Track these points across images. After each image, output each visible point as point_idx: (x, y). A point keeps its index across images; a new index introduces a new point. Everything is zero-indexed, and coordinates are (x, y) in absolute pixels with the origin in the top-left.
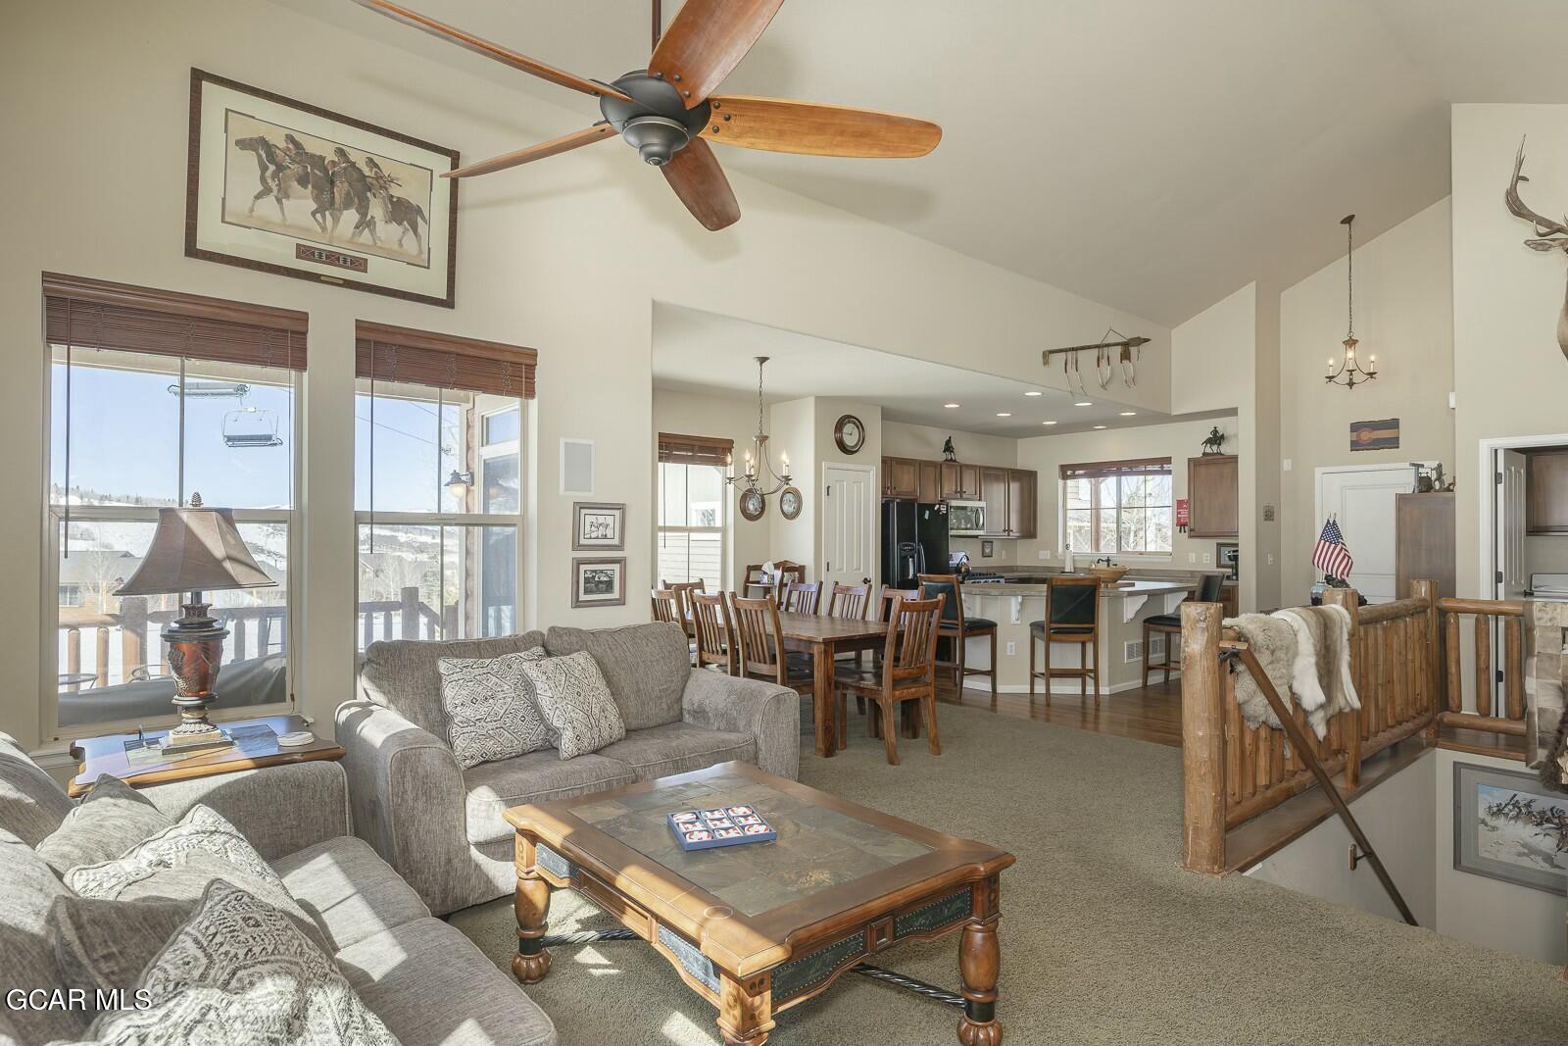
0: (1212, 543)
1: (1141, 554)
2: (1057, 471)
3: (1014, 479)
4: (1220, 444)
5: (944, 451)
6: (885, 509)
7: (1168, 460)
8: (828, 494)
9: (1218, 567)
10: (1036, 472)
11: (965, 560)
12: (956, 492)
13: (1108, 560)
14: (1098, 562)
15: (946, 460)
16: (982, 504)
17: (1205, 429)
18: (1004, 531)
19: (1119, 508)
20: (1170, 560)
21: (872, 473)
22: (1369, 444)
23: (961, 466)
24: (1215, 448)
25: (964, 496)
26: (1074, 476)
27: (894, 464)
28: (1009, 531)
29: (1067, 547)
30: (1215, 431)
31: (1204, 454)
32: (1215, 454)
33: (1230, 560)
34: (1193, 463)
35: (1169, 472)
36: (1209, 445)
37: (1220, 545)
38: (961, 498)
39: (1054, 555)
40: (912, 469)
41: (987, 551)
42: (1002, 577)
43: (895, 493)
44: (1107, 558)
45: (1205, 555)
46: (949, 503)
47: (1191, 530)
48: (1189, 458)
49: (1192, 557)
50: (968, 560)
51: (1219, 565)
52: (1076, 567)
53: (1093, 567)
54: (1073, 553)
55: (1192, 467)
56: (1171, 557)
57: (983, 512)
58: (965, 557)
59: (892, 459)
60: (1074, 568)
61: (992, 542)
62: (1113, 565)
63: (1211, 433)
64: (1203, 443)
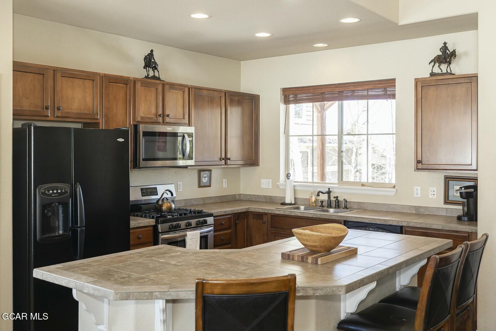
0: (440, 176)
1: (363, 185)
2: (278, 96)
3: (232, 102)
4: (450, 63)
5: (144, 68)
7: (391, 82)
9: (446, 203)
10: (258, 97)
11: (169, 196)
12: (157, 115)
13: (329, 192)
14: (318, 195)
15: (147, 77)
16: (191, 130)
18: (221, 159)
19: (341, 134)
20: (393, 193)
23: (164, 84)
24: (444, 67)
25: (167, 120)
26: (297, 101)
27: (59, 75)
28: (226, 159)
29: (288, 176)
30: (445, 48)
31: (432, 74)
32: (443, 74)
33: (461, 196)
34: (421, 85)
35: (393, 96)
36: (437, 64)
37: (448, 179)
38: (164, 123)
39: (275, 185)
40: (88, 84)
41: (205, 180)
42: (211, 215)
43: (60, 115)
44: (329, 189)
45: (431, 189)
46: (142, 128)
47: (419, 162)
48: (415, 79)
49: (417, 191)
50: (172, 195)
51: (447, 201)
52: (297, 197)
53: (313, 199)
54: (294, 182)
55: (419, 89)
56: (394, 190)
57: (191, 139)
58: (167, 192)
59: (55, 70)
60: (295, 198)
61: (211, 170)
62: (334, 198)
63: (441, 49)
64: (431, 62)
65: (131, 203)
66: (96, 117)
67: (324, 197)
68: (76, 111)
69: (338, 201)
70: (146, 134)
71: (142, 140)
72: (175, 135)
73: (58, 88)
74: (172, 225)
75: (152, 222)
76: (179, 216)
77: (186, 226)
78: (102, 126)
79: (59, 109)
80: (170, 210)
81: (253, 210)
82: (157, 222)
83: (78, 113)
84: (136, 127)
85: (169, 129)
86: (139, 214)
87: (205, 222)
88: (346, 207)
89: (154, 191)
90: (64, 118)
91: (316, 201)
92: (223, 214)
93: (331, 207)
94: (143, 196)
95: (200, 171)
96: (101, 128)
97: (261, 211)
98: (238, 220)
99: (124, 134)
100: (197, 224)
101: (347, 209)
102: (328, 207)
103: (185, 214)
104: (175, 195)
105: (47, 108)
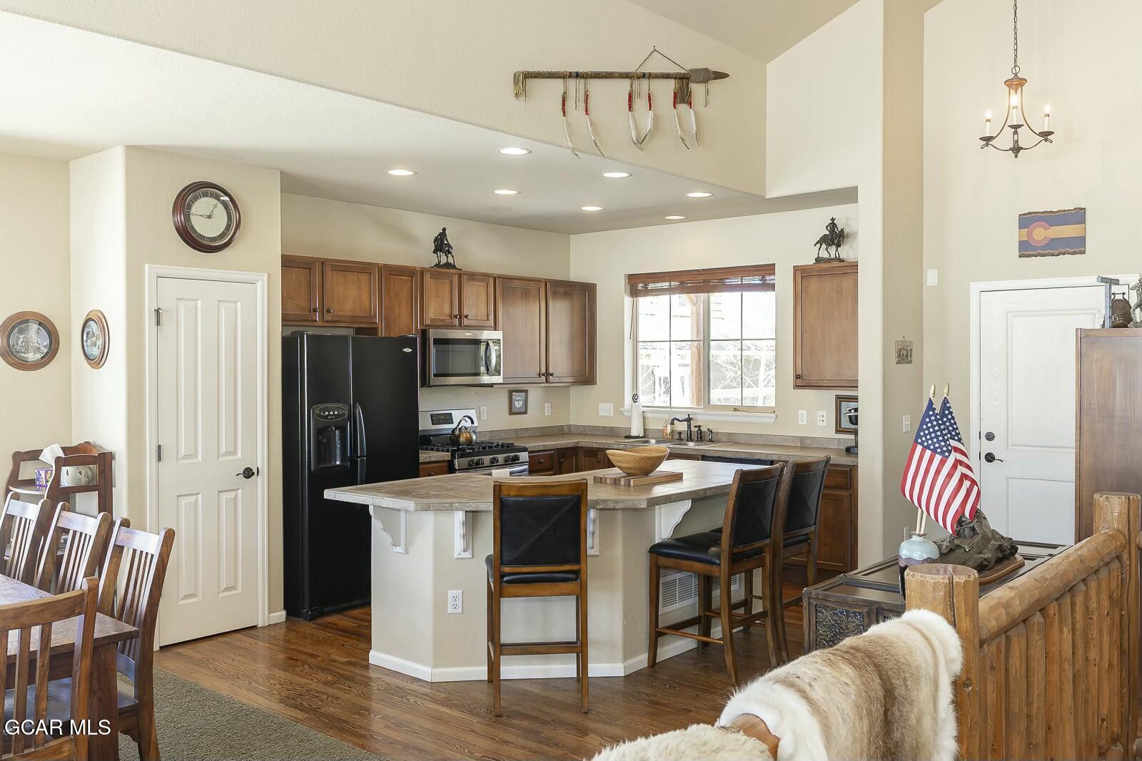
0: (830, 396)
1: (736, 410)
2: (622, 285)
3: (558, 295)
4: (838, 245)
5: (434, 252)
6: (289, 347)
7: (770, 269)
8: (158, 323)
9: (838, 431)
10: (594, 286)
11: (468, 424)
13: (689, 420)
14: (672, 423)
15: (438, 265)
16: (498, 335)
17: (816, 221)
18: (540, 375)
19: (707, 339)
20: (772, 420)
21: (259, 284)
22: (1044, 248)
23: (461, 274)
25: (467, 322)
26: (648, 292)
28: (547, 375)
29: (635, 398)
30: (833, 225)
31: (818, 260)
32: (829, 260)
33: (851, 422)
34: (802, 274)
35: (771, 287)
36: (824, 246)
37: (840, 399)
39: (619, 411)
40: (364, 278)
41: (518, 405)
42: (525, 450)
43: (330, 319)
44: (689, 415)
45: (820, 413)
46: (433, 334)
47: (798, 377)
48: (794, 267)
49: (803, 416)
50: (473, 422)
51: (839, 430)
52: (647, 428)
53: (669, 429)
54: (643, 407)
55: (799, 280)
56: (774, 415)
57: (497, 347)
58: (467, 419)
59: (323, 263)
60: (645, 429)
61: (527, 391)
62: (695, 427)
63: (827, 227)
64: (817, 243)
65: (420, 434)
66: (374, 321)
67: (682, 427)
68: (349, 314)
69: (701, 432)
70: (437, 341)
71: (433, 350)
72: (477, 342)
73: (327, 285)
74: (472, 461)
75: (446, 456)
76: (481, 449)
77: (492, 462)
78: (382, 333)
79: (329, 311)
80: (470, 442)
81: (584, 445)
82: (453, 456)
83: (352, 316)
84: (424, 333)
85: (468, 334)
86: (430, 447)
87: (517, 458)
88: (711, 441)
89: (448, 419)
90: (335, 323)
91: (673, 432)
92: (541, 449)
93: (691, 440)
94: (433, 424)
95: (511, 392)
96: (380, 336)
97: (595, 446)
98: (563, 457)
99: (411, 342)
100: (506, 461)
101: (713, 442)
102: (687, 440)
103: (490, 447)
104: (476, 424)
105: (315, 311)
